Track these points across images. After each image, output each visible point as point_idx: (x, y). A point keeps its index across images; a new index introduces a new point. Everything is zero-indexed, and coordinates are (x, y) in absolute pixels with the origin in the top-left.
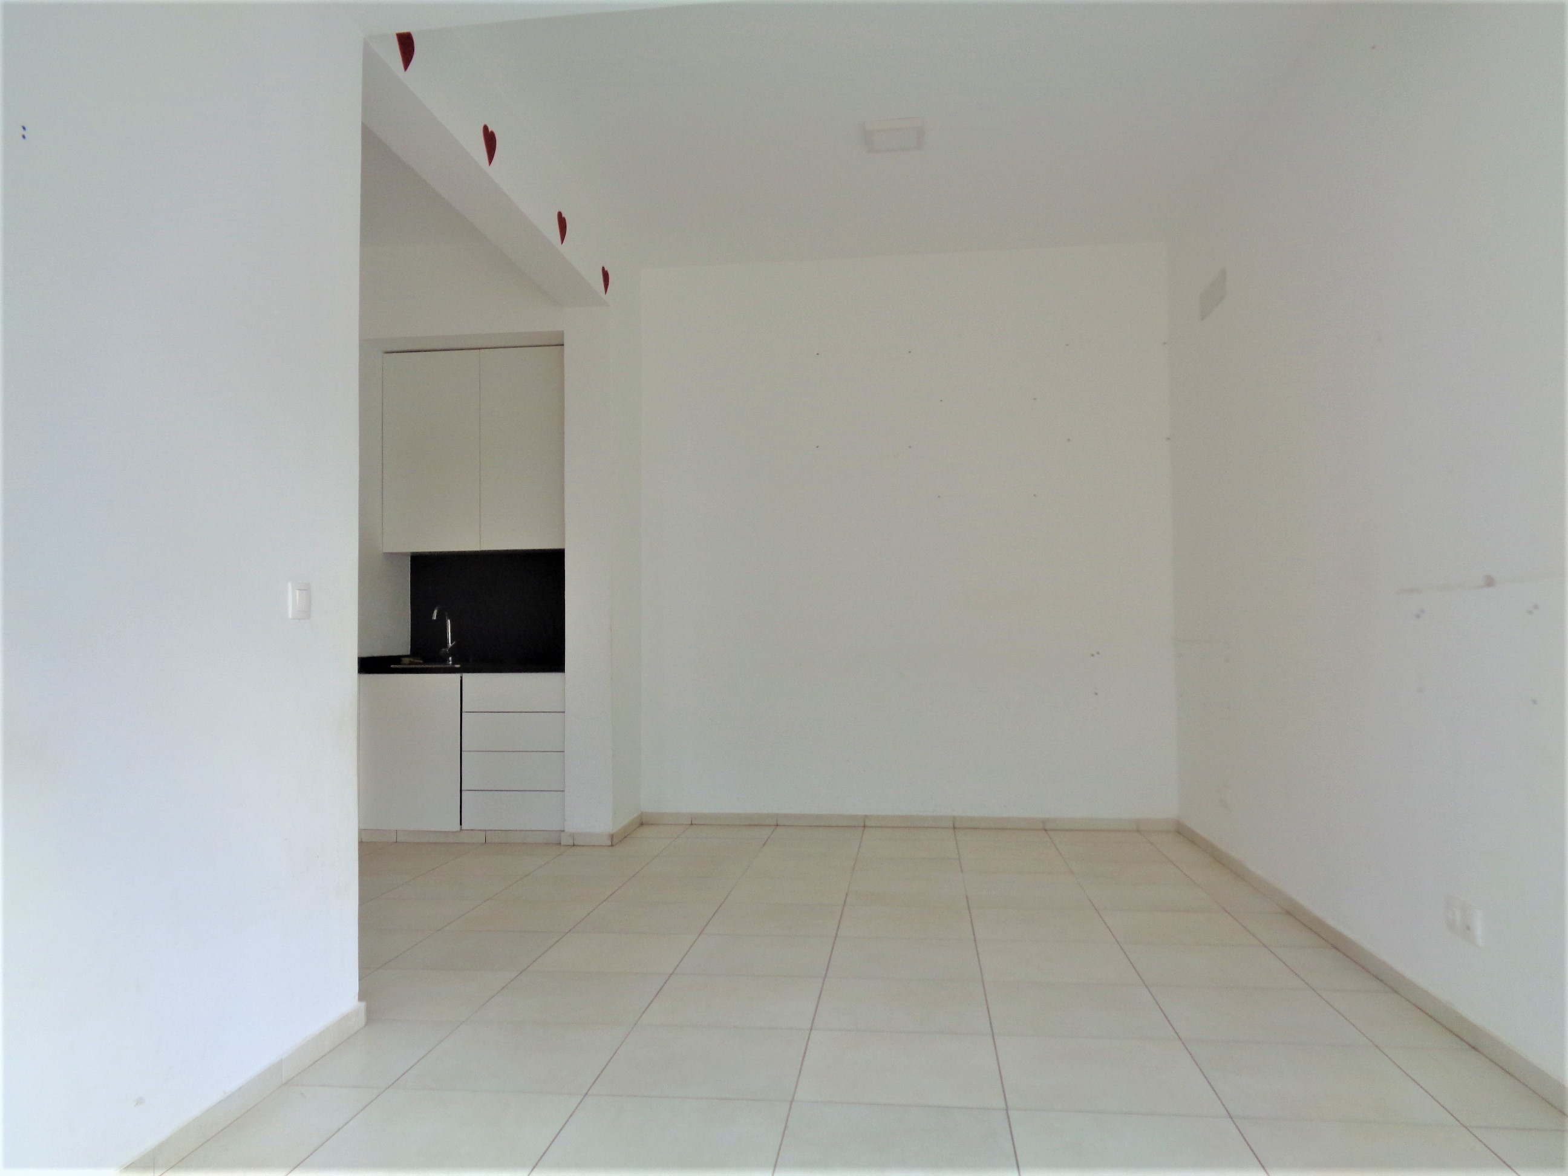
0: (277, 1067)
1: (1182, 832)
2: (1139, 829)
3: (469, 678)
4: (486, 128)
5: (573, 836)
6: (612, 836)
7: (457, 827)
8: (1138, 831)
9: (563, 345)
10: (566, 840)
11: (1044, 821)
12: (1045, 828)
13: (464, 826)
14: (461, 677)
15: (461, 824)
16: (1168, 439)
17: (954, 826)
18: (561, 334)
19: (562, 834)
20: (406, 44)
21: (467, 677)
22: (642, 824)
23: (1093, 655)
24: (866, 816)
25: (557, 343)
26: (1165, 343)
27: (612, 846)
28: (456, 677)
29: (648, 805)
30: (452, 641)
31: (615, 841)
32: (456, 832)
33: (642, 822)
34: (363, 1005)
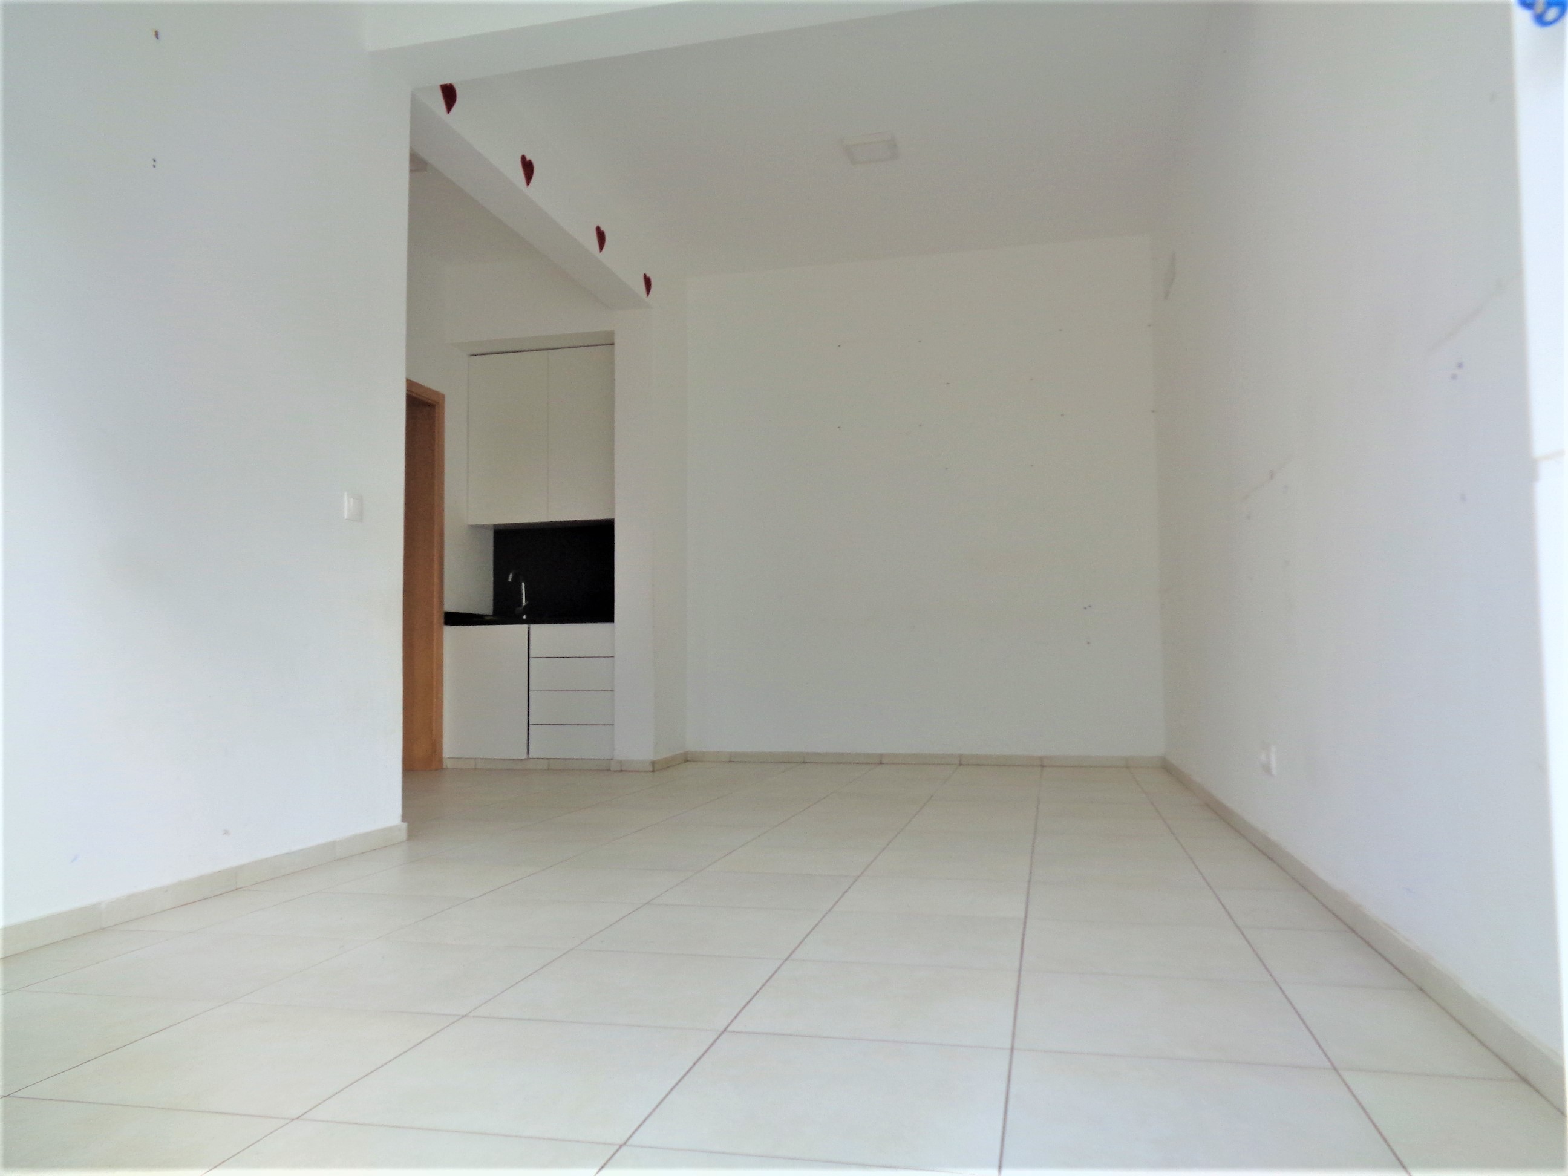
0: (333, 845)
1: (1167, 768)
2: (1128, 766)
3: (536, 628)
4: (523, 158)
5: (620, 762)
6: (653, 763)
7: (525, 756)
8: (1127, 767)
9: (613, 344)
10: (615, 766)
11: (1041, 758)
12: (1042, 764)
13: (531, 755)
14: (529, 628)
15: (528, 754)
16: (1153, 411)
17: (960, 761)
18: (611, 334)
19: (612, 761)
20: (449, 94)
21: (533, 627)
22: (687, 761)
23: (1085, 608)
25: (609, 342)
26: (1150, 326)
27: (653, 771)
28: (526, 626)
29: (692, 745)
30: (526, 601)
31: (656, 767)
32: (524, 760)
33: (687, 759)
34: (405, 825)
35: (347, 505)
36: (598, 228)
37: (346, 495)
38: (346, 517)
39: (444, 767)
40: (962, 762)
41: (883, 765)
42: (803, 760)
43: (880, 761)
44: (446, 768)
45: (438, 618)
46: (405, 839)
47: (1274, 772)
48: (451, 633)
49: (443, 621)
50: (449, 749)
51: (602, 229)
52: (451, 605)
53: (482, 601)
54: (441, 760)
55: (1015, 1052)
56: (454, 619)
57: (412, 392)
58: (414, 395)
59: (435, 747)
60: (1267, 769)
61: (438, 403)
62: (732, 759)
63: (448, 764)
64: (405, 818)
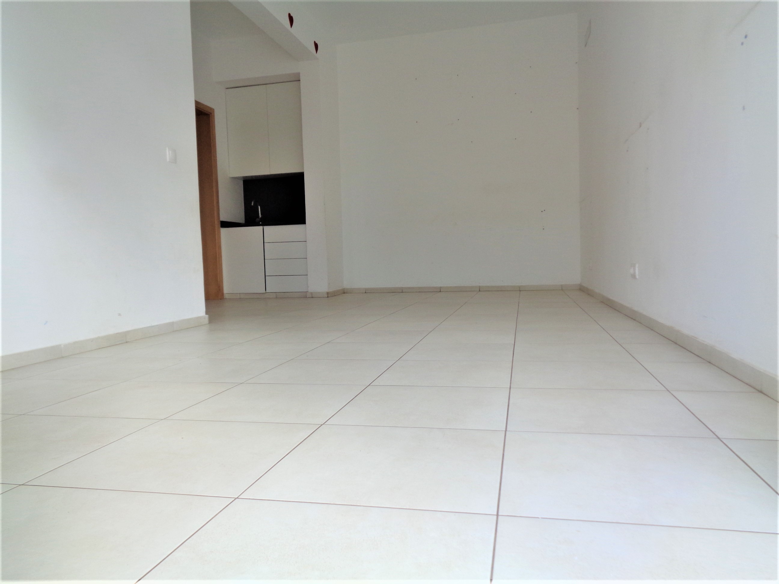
1: (582, 288)
2: (563, 289)
3: (267, 228)
5: (312, 293)
6: (328, 293)
7: (265, 292)
9: (299, 80)
10: (309, 295)
11: (520, 287)
12: (520, 289)
13: (267, 291)
14: (263, 228)
15: (266, 290)
16: (578, 109)
18: (299, 74)
19: (307, 293)
21: (265, 227)
23: (542, 211)
24: (441, 287)
25: (297, 80)
27: (328, 297)
28: (261, 227)
29: (347, 285)
30: (261, 215)
31: (329, 295)
32: (264, 293)
33: (344, 292)
34: (207, 316)
35: (168, 154)
36: (289, 14)
37: (167, 148)
38: (168, 160)
39: (225, 298)
40: (480, 289)
41: (441, 292)
42: (401, 291)
43: (440, 290)
44: (226, 299)
45: (217, 224)
46: (208, 323)
47: (637, 277)
48: (224, 231)
49: (220, 225)
50: (226, 289)
51: (291, 15)
52: (224, 217)
53: (239, 216)
54: (223, 294)
55: (511, 389)
56: (225, 224)
57: (198, 107)
58: (199, 109)
59: (220, 288)
60: (634, 276)
61: (211, 113)
62: (367, 292)
63: (226, 296)
64: (207, 313)
